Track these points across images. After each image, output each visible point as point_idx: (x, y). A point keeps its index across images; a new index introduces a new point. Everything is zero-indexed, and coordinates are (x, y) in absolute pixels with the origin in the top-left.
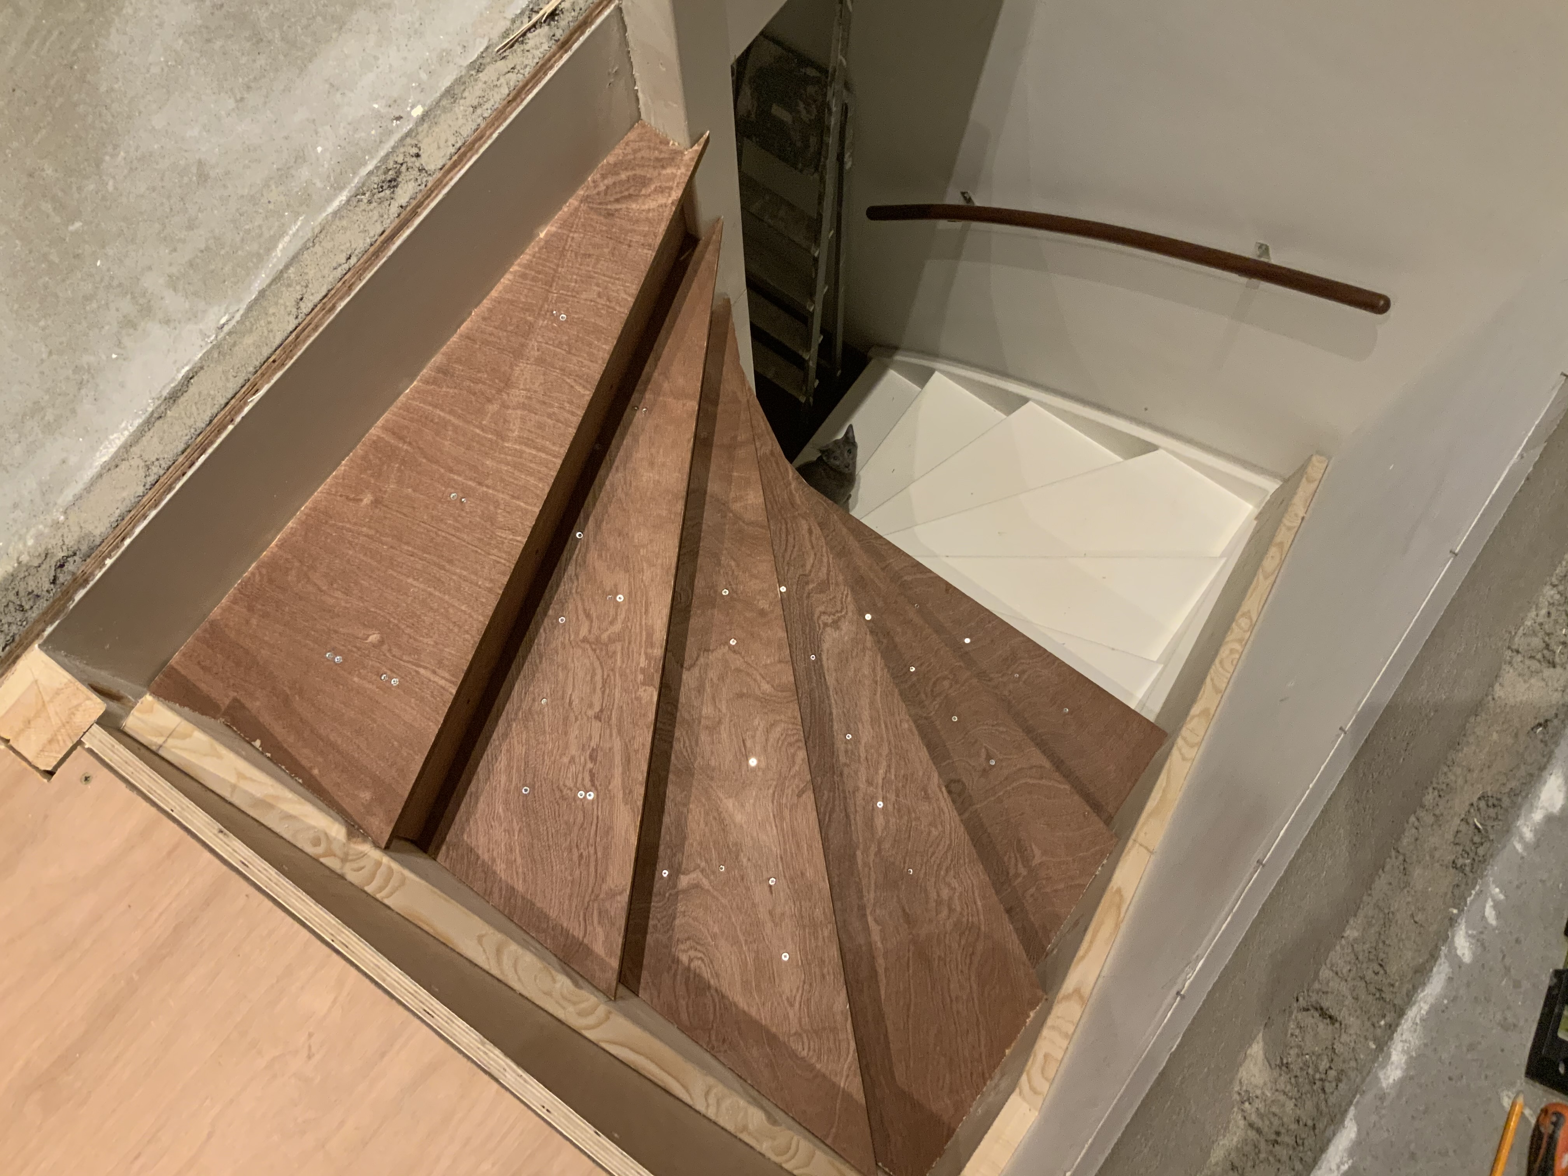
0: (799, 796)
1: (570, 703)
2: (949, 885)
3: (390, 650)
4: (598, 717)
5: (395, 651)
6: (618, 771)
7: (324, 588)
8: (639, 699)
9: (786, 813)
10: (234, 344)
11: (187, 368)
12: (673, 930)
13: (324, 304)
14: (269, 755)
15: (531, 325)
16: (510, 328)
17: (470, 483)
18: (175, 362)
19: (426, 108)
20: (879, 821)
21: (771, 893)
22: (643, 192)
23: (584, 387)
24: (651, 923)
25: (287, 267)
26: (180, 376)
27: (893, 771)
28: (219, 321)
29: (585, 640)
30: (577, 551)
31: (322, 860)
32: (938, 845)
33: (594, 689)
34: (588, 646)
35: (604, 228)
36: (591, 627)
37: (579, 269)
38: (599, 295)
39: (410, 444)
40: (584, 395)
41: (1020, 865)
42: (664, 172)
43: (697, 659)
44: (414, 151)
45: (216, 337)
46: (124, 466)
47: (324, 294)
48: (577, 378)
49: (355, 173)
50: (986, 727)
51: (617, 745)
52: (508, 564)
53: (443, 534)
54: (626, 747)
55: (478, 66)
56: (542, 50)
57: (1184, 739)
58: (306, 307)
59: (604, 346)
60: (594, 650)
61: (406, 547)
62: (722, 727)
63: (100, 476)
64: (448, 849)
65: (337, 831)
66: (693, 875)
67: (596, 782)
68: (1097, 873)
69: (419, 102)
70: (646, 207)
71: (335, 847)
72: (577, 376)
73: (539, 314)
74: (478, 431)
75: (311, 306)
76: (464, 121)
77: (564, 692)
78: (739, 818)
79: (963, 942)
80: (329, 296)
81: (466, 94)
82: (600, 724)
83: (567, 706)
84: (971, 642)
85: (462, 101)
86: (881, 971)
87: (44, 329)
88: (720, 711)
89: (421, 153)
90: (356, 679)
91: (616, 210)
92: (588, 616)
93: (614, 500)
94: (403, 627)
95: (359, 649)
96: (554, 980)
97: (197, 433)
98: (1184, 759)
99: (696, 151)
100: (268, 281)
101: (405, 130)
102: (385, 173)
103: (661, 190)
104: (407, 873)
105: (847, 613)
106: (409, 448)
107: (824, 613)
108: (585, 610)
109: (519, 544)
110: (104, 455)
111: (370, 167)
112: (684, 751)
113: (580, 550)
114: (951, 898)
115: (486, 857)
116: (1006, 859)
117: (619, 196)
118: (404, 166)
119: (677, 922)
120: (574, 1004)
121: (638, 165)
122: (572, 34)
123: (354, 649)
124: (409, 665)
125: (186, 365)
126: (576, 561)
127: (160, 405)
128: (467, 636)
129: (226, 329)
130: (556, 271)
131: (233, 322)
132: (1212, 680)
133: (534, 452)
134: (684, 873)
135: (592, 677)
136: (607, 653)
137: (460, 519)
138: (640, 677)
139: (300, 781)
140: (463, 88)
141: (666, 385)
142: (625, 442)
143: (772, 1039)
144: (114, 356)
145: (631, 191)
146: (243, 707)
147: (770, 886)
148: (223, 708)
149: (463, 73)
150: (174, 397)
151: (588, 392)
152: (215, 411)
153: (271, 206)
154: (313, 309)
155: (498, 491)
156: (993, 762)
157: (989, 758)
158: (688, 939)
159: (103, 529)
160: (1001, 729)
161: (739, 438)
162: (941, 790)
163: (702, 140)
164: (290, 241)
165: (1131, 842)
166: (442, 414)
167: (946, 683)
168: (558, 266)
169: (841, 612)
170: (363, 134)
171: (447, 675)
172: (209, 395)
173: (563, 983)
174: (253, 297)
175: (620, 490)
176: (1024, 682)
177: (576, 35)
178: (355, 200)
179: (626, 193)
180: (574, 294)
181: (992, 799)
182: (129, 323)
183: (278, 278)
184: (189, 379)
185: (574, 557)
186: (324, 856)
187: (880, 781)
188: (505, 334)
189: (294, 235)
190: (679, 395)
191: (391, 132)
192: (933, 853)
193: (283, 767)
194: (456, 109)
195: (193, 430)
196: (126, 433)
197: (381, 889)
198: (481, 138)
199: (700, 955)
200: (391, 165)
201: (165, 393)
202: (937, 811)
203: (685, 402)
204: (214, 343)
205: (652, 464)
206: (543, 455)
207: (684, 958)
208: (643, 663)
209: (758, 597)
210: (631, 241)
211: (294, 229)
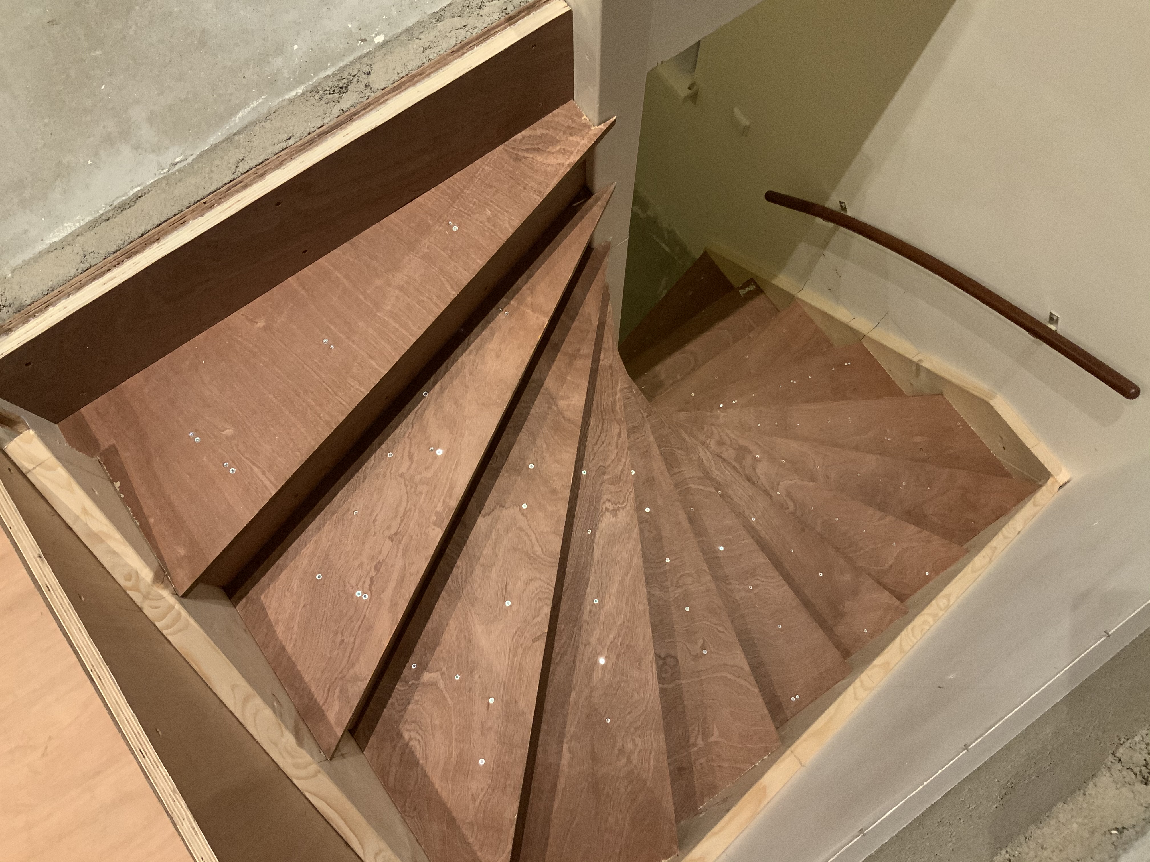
0: (534, 641)
1: (375, 521)
2: (633, 741)
3: (237, 445)
4: (391, 538)
5: (241, 447)
6: (392, 585)
7: (206, 382)
8: (427, 535)
9: (520, 651)
10: (180, 181)
11: (139, 188)
12: (406, 711)
13: (257, 170)
14: (122, 496)
15: (429, 227)
16: (413, 225)
17: (341, 335)
18: (132, 181)
19: (387, 39)
20: (597, 675)
21: (488, 709)
22: (549, 149)
23: (452, 287)
24: (391, 700)
25: (239, 133)
26: (131, 193)
27: (620, 639)
28: (175, 159)
29: (402, 475)
30: (419, 406)
31: (128, 592)
32: (636, 707)
33: (396, 516)
34: (402, 481)
35: (510, 169)
36: (410, 467)
37: (480, 194)
38: (489, 219)
39: (307, 291)
40: (450, 294)
41: (700, 737)
42: (571, 138)
43: (493, 510)
44: (367, 69)
45: (168, 171)
46: (68, 249)
47: (261, 161)
48: (449, 279)
49: (315, 74)
50: (709, 623)
51: (399, 563)
52: (348, 407)
53: (308, 368)
54: (404, 569)
55: (438, 16)
56: (492, 18)
57: (861, 682)
58: (244, 167)
59: (478, 261)
60: (406, 486)
61: (276, 370)
62: (494, 569)
63: (48, 251)
64: (247, 602)
65: (147, 574)
66: (434, 675)
67: (373, 588)
68: (757, 764)
69: (383, 32)
70: (548, 162)
71: (142, 586)
72: (450, 277)
73: (438, 221)
74: (361, 297)
75: (247, 167)
76: (413, 57)
77: (373, 511)
78: (483, 643)
79: (629, 789)
80: (264, 164)
81: (422, 36)
82: (391, 544)
83: (372, 521)
84: (724, 550)
85: (417, 41)
86: (560, 788)
87: (45, 125)
88: (496, 556)
89: (372, 72)
90: (205, 459)
91: (525, 158)
92: (411, 457)
93: (460, 375)
94: (253, 430)
95: (215, 436)
96: (282, 735)
97: (130, 241)
98: (856, 698)
99: (601, 129)
100: (221, 139)
101: (365, 51)
102: (339, 80)
103: (564, 152)
104: (191, 621)
105: (626, 506)
106: (305, 294)
107: (609, 501)
108: (410, 452)
109: (361, 394)
110: (56, 237)
111: (329, 72)
112: (460, 577)
113: (422, 405)
114: (631, 752)
115: (272, 617)
116: (690, 729)
117: (530, 147)
118: (356, 78)
119: (410, 707)
120: (293, 757)
121: (552, 127)
122: (519, 12)
123: (212, 436)
124: (248, 462)
125: (139, 186)
126: (416, 413)
127: (109, 211)
128: (298, 453)
129: (178, 167)
130: (462, 191)
131: (185, 163)
132: (901, 641)
133: (397, 326)
134: (428, 671)
135: (398, 506)
136: (415, 492)
137: (324, 361)
138: (434, 518)
139: (138, 524)
140: (421, 31)
141: (529, 299)
142: (483, 333)
143: (451, 821)
144: (89, 162)
145: (540, 146)
146: (116, 452)
147: (488, 703)
148: (102, 449)
149: (425, 19)
150: (122, 208)
151: (454, 293)
152: (149, 228)
153: (244, 81)
154: (248, 171)
155: (360, 348)
156: (705, 652)
157: (703, 647)
158: (414, 722)
159: (35, 294)
160: (721, 628)
161: (581, 352)
162: (652, 667)
163: (609, 122)
164: (249, 113)
165: (788, 752)
166: (339, 275)
167: (690, 579)
168: (465, 187)
169: (622, 504)
170: (333, 45)
171: (272, 479)
172: (149, 214)
173: (289, 739)
174: (207, 148)
175: (466, 370)
176: (755, 594)
177: (523, 14)
178: (309, 94)
179: (536, 147)
180: (470, 213)
181: (696, 679)
182: (109, 140)
183: (229, 139)
184: (138, 197)
185: (416, 409)
186: (131, 590)
187: (608, 643)
188: (407, 228)
189: (253, 109)
190: (536, 309)
191: (354, 50)
192: (630, 713)
193: (130, 509)
194: (410, 46)
195: (127, 238)
196: (78, 225)
197: (168, 627)
198: (421, 75)
199: (419, 738)
200: (345, 75)
201: (116, 203)
202: (644, 681)
203: (539, 316)
204: (166, 175)
205: (498, 356)
206: (404, 331)
207: (406, 736)
208: (439, 508)
209: (555, 478)
210: (527, 185)
211: (255, 104)
